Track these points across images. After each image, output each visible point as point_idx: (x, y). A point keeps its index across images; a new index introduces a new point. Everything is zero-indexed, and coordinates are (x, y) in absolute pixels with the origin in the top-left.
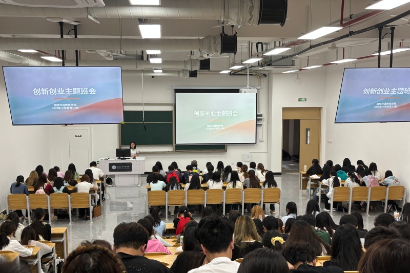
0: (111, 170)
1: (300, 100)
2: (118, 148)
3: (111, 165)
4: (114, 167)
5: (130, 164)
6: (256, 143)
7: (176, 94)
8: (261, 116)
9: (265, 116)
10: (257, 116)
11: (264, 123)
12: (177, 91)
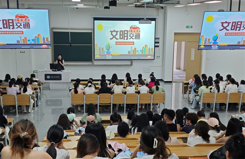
0: (46, 79)
1: (187, 27)
3: (46, 75)
4: (48, 77)
5: (60, 75)
6: (154, 59)
7: (95, 21)
9: (161, 39)
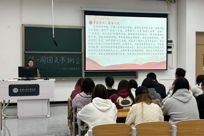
0: (11, 94)
2: (20, 65)
3: (11, 87)
4: (15, 90)
5: (37, 87)
6: (167, 70)
7: (86, 16)
8: (171, 42)
9: (174, 42)
10: (168, 42)
11: (173, 50)
12: (87, 13)
